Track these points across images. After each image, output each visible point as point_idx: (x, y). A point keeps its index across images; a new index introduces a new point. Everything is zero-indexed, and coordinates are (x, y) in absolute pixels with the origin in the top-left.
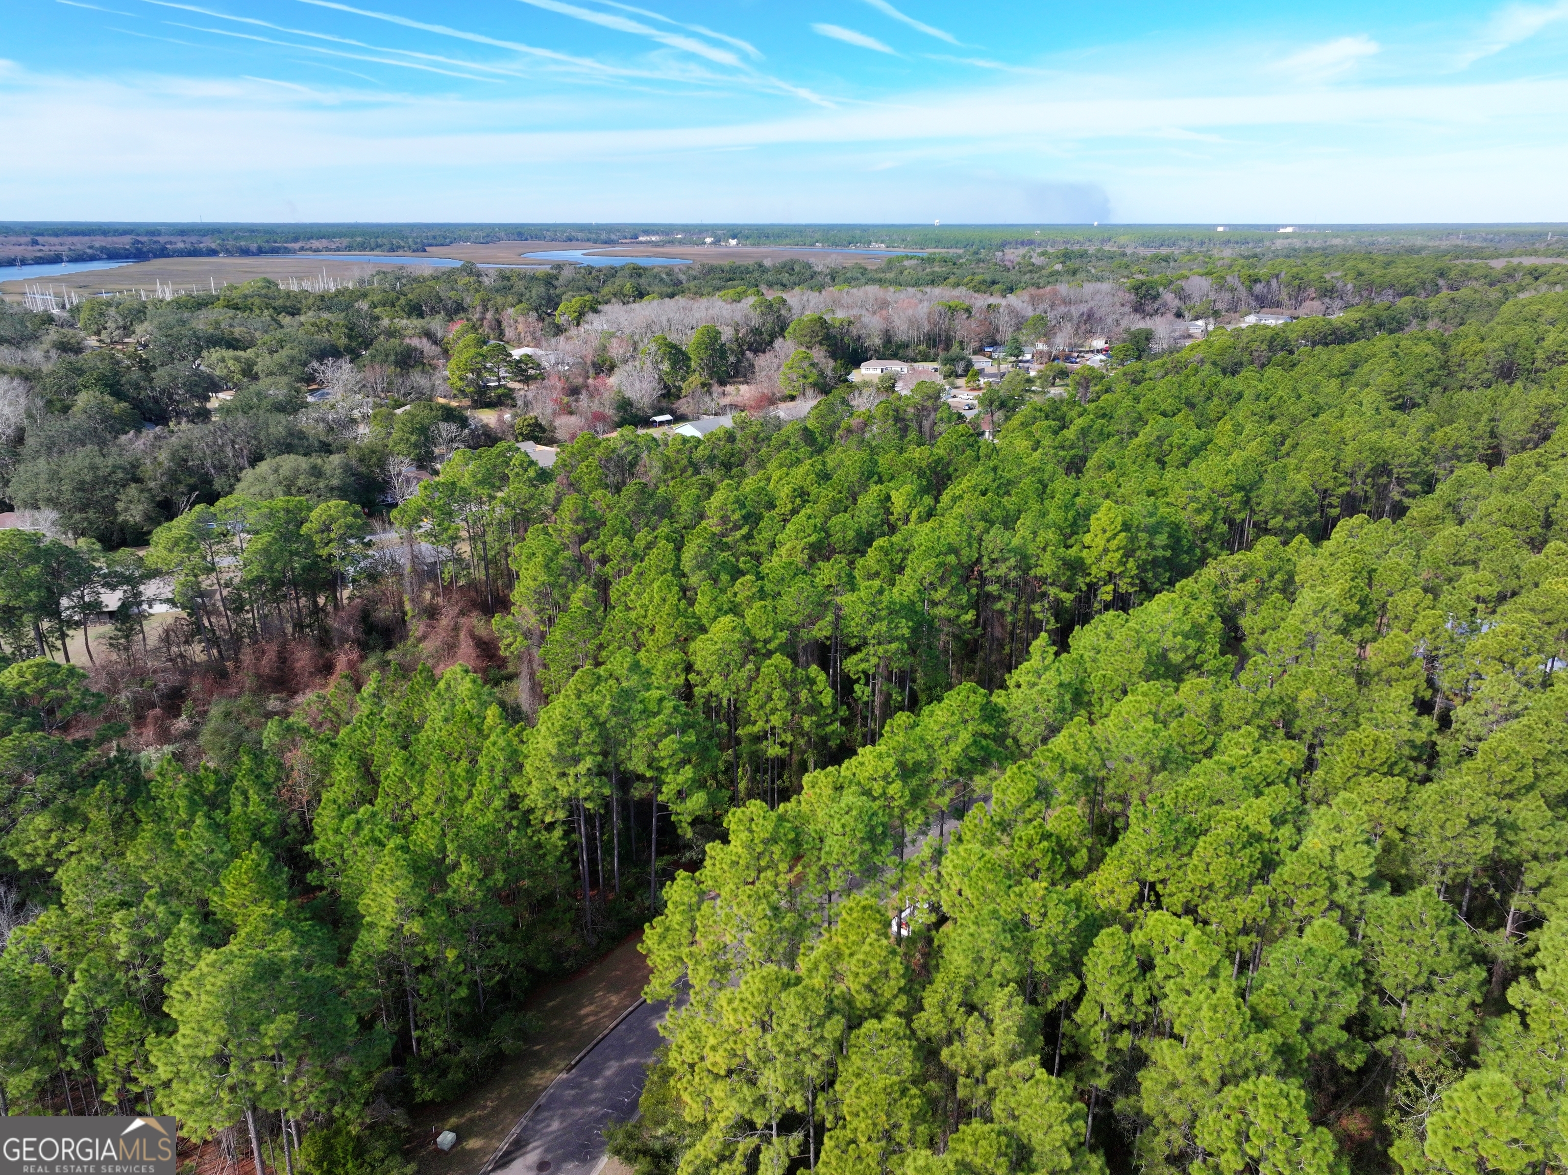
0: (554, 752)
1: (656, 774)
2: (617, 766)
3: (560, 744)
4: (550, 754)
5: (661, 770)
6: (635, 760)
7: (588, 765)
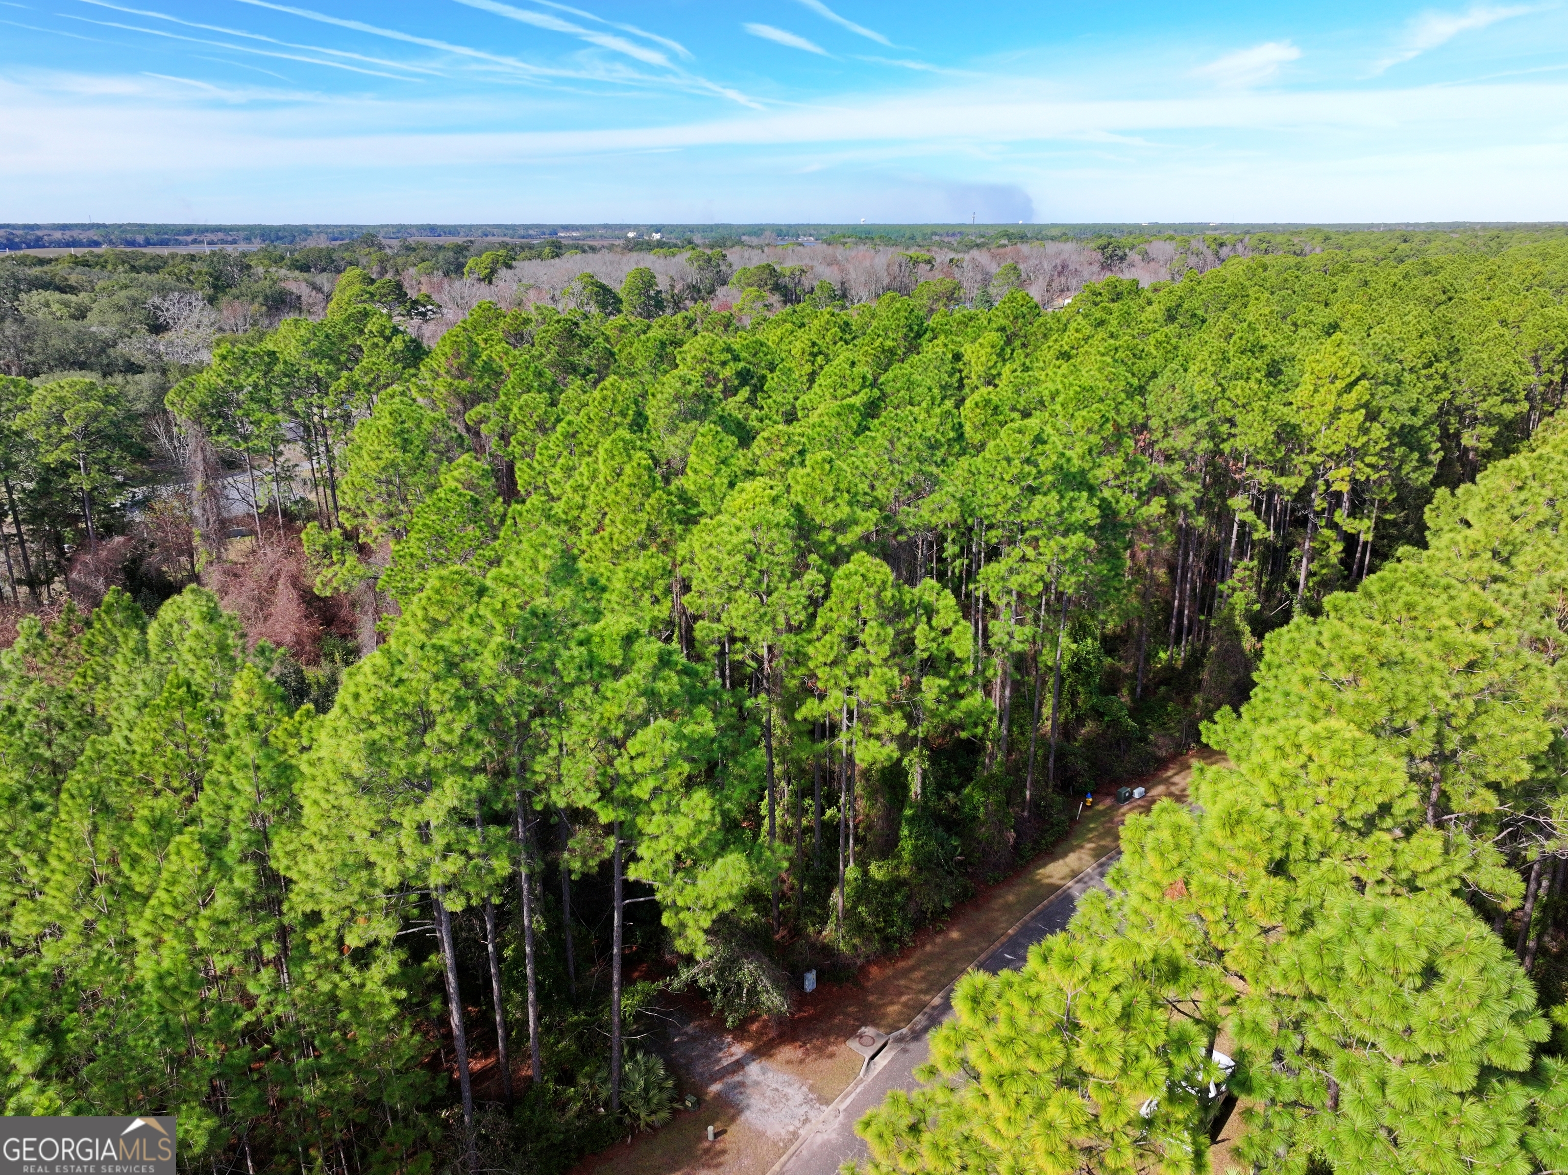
0: (358, 769)
1: (621, 814)
2: (527, 796)
3: (374, 750)
4: (347, 776)
5: (632, 804)
6: (570, 783)
7: (450, 801)
